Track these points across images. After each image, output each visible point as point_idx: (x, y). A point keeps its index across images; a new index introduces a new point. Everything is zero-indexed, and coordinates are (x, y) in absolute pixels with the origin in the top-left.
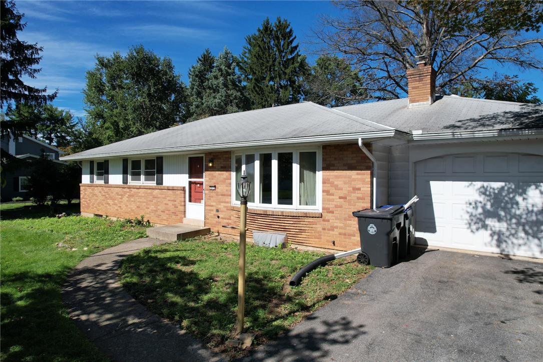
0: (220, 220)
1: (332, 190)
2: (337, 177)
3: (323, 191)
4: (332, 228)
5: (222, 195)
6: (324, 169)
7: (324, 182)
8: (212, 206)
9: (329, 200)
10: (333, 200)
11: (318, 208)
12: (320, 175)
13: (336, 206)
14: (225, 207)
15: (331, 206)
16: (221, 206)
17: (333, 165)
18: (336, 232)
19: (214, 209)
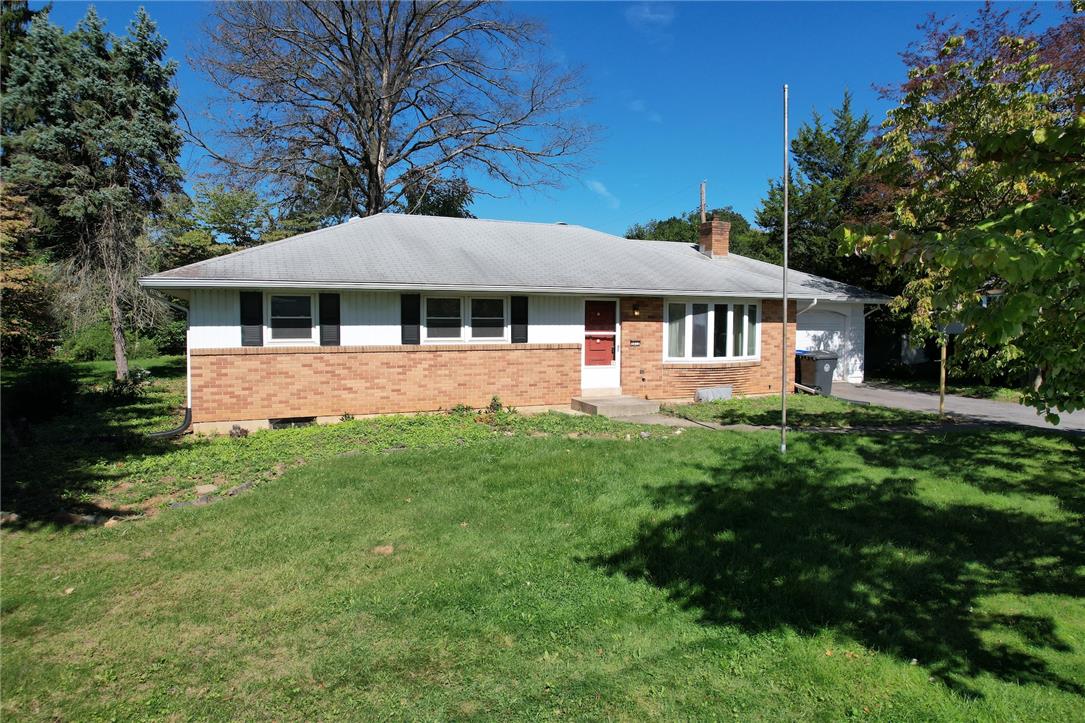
0: (646, 383)
1: (770, 341)
2: (773, 328)
3: (762, 341)
4: (768, 374)
5: (650, 352)
6: (763, 321)
7: (763, 333)
8: (634, 367)
9: (767, 349)
10: (769, 349)
11: (757, 357)
12: (759, 326)
13: (772, 354)
14: (653, 366)
15: (768, 355)
16: (648, 366)
17: (770, 318)
18: (771, 377)
19: (638, 371)
